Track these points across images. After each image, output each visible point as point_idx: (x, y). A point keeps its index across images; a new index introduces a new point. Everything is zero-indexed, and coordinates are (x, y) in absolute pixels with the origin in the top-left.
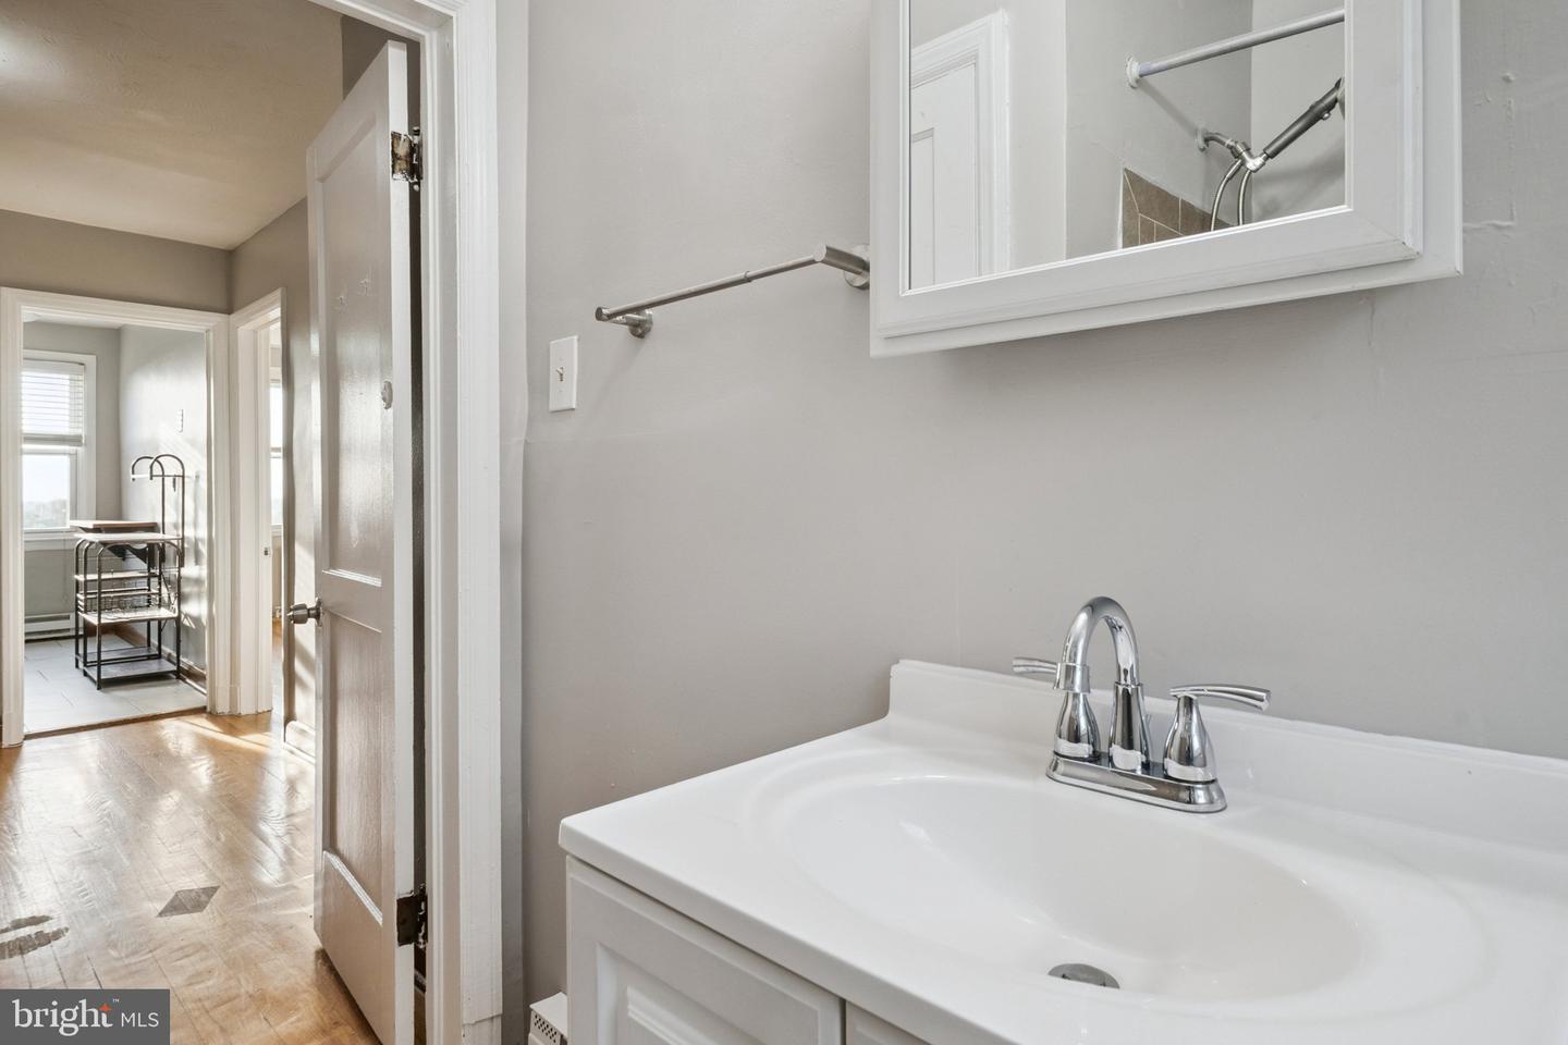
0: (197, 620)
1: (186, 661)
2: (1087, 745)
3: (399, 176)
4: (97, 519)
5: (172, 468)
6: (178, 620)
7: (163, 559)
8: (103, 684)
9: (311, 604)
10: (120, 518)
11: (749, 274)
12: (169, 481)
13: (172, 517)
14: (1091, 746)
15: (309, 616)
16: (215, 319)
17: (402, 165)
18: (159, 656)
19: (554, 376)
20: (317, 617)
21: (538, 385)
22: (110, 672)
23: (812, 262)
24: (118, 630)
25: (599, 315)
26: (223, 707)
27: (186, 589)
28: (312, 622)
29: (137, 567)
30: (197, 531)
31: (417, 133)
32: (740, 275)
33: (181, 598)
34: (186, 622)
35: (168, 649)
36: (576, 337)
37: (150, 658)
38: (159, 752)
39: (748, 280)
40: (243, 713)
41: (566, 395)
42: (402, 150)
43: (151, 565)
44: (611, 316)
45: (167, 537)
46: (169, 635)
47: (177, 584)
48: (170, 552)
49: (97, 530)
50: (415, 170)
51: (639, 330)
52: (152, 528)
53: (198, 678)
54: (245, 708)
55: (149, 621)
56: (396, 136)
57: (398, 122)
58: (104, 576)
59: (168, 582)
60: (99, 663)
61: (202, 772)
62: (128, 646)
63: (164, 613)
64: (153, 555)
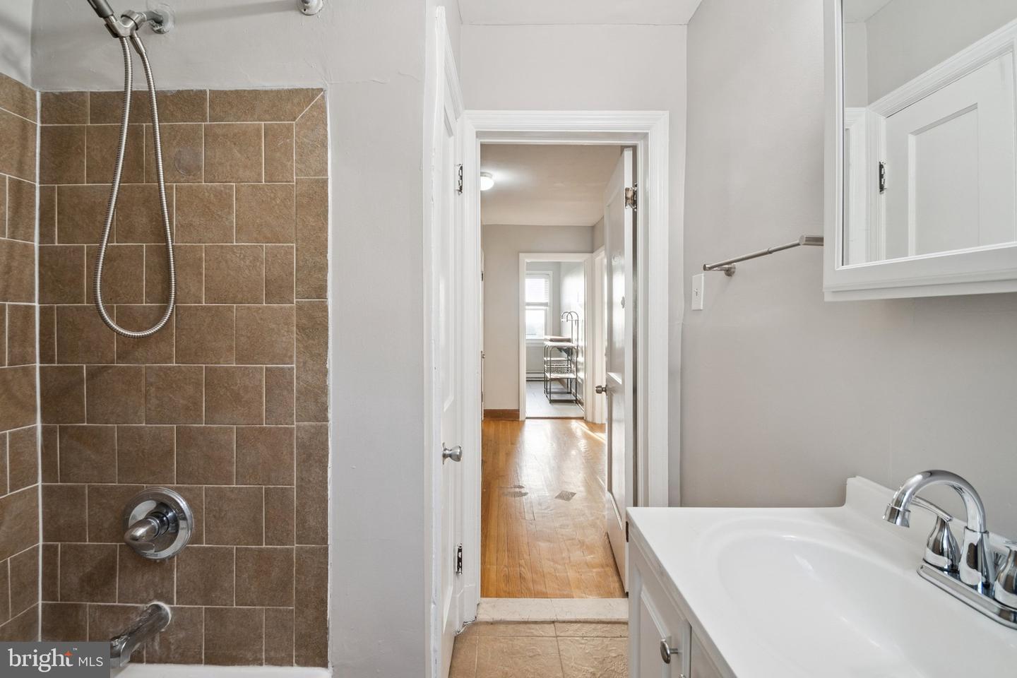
0: (582, 380)
1: (579, 397)
2: (946, 558)
3: (628, 206)
4: (553, 335)
5: (575, 317)
6: (576, 379)
7: (572, 354)
8: (552, 402)
9: (604, 386)
10: (560, 335)
11: (770, 249)
12: (574, 322)
13: (575, 337)
14: (950, 561)
15: (603, 390)
16: (587, 255)
17: (630, 201)
18: (570, 393)
19: (694, 293)
20: (605, 391)
21: (688, 298)
22: (555, 397)
23: (798, 245)
24: (560, 380)
25: (705, 268)
26: (589, 419)
27: (579, 367)
28: (604, 393)
29: (564, 356)
30: (581, 343)
31: (636, 186)
32: (766, 250)
33: (577, 370)
34: (579, 380)
35: (573, 391)
36: (703, 274)
37: (568, 393)
38: (570, 434)
39: (770, 252)
40: (597, 422)
41: (699, 303)
42: (630, 194)
43: (568, 355)
44: (711, 268)
45: (573, 345)
46: (574, 383)
47: (576, 364)
48: (574, 350)
49: (551, 340)
50: (635, 203)
51: (729, 273)
52: (569, 340)
53: (582, 404)
54: (598, 421)
55: (568, 379)
56: (627, 190)
57: (628, 183)
58: (552, 359)
59: (573, 363)
60: (550, 393)
61: (582, 444)
62: (562, 387)
63: (572, 376)
64: (569, 351)
